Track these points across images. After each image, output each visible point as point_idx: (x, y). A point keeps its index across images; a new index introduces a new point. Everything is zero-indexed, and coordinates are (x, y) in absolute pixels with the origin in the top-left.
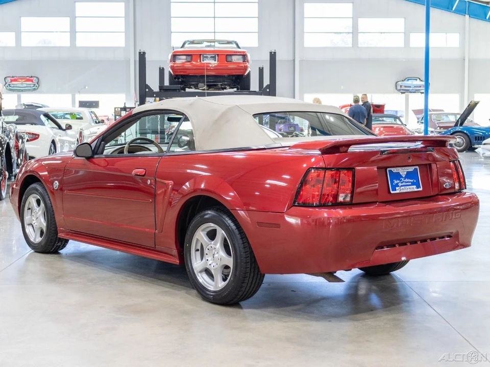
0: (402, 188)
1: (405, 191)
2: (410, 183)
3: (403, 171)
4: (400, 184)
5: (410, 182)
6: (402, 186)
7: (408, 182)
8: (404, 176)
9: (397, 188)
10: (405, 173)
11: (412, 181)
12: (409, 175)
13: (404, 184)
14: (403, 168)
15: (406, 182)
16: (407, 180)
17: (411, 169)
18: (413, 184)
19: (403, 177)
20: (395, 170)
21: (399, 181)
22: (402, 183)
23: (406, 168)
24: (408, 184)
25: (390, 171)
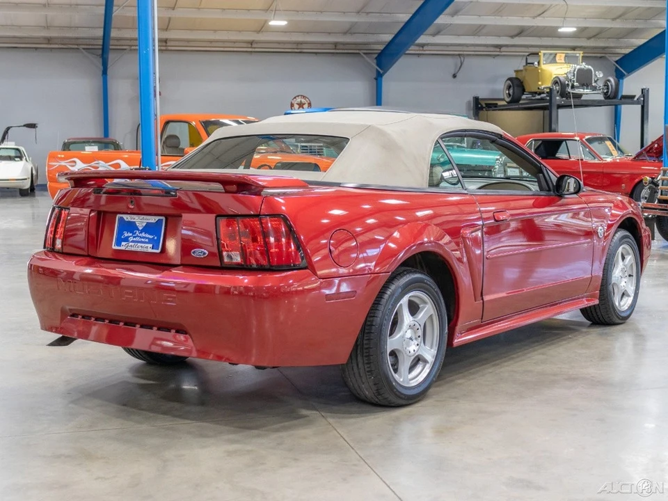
0: (131, 244)
1: (133, 249)
2: (147, 240)
3: (140, 221)
4: (131, 239)
5: (147, 238)
6: (132, 242)
7: (144, 238)
8: (140, 229)
9: (123, 243)
10: (144, 224)
11: (151, 237)
12: (148, 228)
13: (137, 239)
14: (142, 217)
15: (141, 237)
16: (143, 235)
17: (153, 219)
18: (150, 241)
19: (138, 229)
20: (127, 218)
21: (131, 234)
22: (134, 237)
23: (145, 217)
24: (143, 240)
25: (121, 219)
